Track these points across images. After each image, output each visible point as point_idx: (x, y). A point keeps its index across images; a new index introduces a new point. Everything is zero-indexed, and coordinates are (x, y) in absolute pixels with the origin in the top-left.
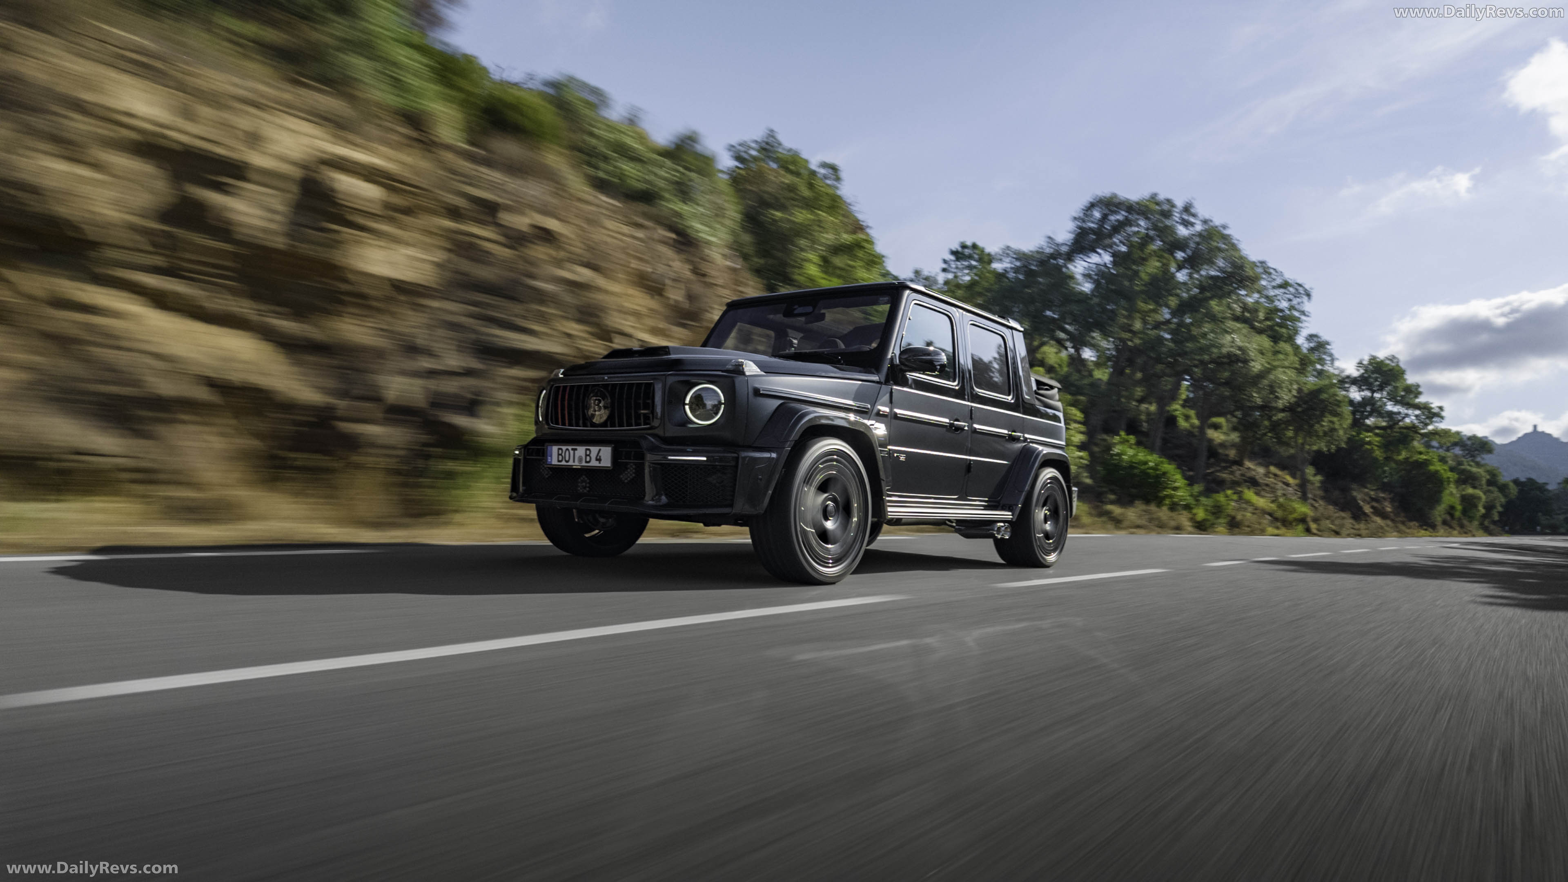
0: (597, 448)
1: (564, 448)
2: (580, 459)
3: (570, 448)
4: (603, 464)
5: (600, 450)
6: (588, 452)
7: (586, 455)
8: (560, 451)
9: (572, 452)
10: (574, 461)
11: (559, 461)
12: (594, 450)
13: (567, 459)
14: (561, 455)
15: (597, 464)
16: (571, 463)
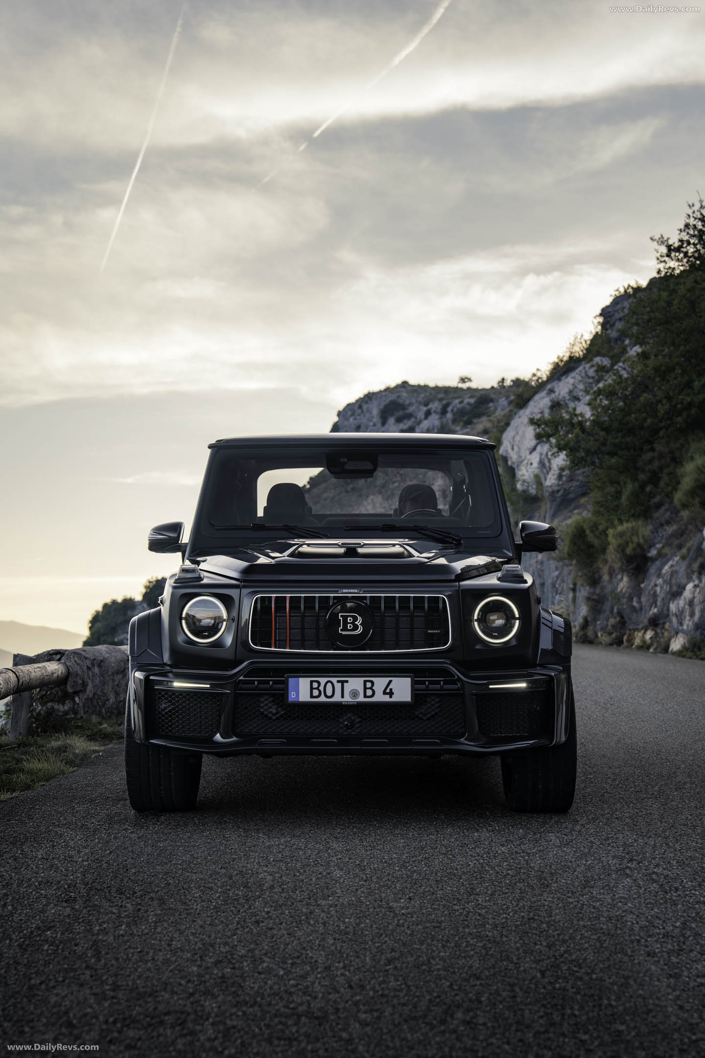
0: (386, 680)
1: (323, 681)
2: (355, 694)
3: (334, 680)
4: (395, 699)
5: (390, 682)
6: (369, 685)
7: (365, 688)
8: (315, 685)
9: (338, 686)
10: (343, 697)
11: (314, 697)
12: (380, 683)
13: (329, 694)
14: (317, 689)
15: (386, 698)
16: (337, 698)
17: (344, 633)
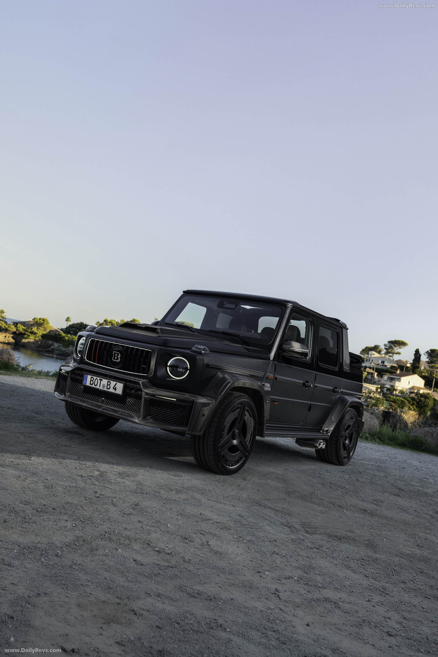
0: (115, 383)
1: (95, 378)
2: (104, 386)
3: (98, 379)
4: (117, 392)
5: (116, 384)
6: (109, 383)
7: (108, 385)
8: (92, 379)
9: (99, 381)
10: (100, 387)
11: (90, 384)
12: (113, 383)
13: (96, 384)
14: (92, 381)
15: (113, 391)
16: (98, 387)
17: (114, 360)
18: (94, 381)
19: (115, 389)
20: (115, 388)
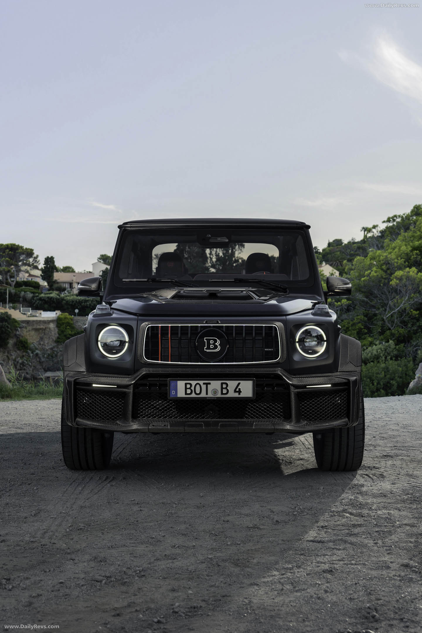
0: (237, 382)
1: (194, 383)
2: (215, 392)
3: (201, 382)
4: (243, 395)
7: (223, 388)
8: (188, 386)
9: (204, 387)
10: (207, 394)
11: (187, 394)
12: (232, 384)
13: (198, 392)
14: (190, 388)
15: (236, 395)
16: (203, 395)
17: (208, 351)
18: (193, 388)
19: (240, 392)
20: (237, 390)
